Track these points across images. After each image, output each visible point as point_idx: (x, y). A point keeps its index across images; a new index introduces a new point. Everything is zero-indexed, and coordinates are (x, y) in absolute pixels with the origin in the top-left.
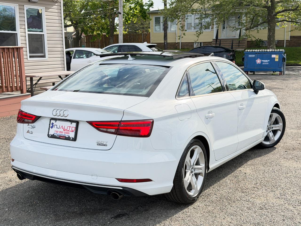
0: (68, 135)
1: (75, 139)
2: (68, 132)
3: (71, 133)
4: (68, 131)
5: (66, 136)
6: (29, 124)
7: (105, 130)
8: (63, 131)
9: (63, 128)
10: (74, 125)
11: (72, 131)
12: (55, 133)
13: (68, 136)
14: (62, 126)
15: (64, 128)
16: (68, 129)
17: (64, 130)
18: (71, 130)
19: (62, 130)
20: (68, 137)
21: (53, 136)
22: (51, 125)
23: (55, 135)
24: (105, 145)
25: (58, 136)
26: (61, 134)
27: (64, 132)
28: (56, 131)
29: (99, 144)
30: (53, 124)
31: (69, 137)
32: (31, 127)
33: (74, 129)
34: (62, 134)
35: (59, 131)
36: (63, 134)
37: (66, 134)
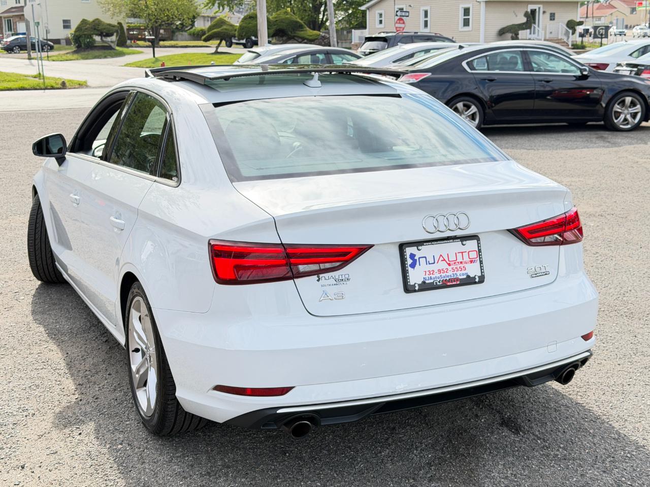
0: (463, 272)
2: (462, 266)
3: (468, 266)
4: (461, 263)
5: (460, 277)
6: (321, 276)
8: (447, 266)
9: (444, 260)
11: (471, 262)
12: (427, 276)
13: (463, 275)
14: (441, 255)
15: (447, 260)
16: (460, 259)
17: (449, 265)
18: (466, 259)
19: (443, 265)
20: (465, 277)
21: (425, 287)
22: (409, 261)
23: (427, 282)
25: (438, 284)
26: (443, 275)
27: (450, 268)
28: (427, 273)
29: (535, 275)
30: (412, 256)
31: (468, 276)
32: (332, 281)
33: (474, 255)
34: (447, 274)
35: (436, 271)
36: (450, 273)
37: (458, 273)
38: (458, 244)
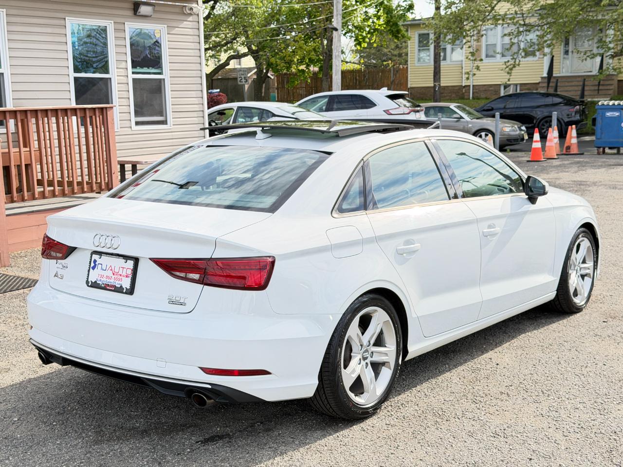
0: (120, 282)
1: (131, 291)
2: (120, 277)
3: (124, 279)
4: (121, 275)
5: (117, 286)
6: (58, 261)
7: (183, 275)
8: (112, 275)
9: (112, 270)
10: (131, 263)
11: (127, 276)
12: (99, 278)
13: (119, 284)
14: (111, 266)
15: (113, 270)
16: (121, 272)
17: (114, 274)
18: (124, 274)
19: (110, 273)
20: (119, 286)
21: (95, 285)
22: (92, 265)
23: (98, 282)
24: (182, 304)
25: (102, 285)
26: (108, 280)
27: (113, 277)
28: (100, 276)
29: (172, 302)
30: (95, 261)
31: (121, 286)
32: (61, 266)
33: (130, 272)
34: (111, 281)
35: (105, 276)
36: (112, 281)
37: (117, 282)
38: (122, 260)
